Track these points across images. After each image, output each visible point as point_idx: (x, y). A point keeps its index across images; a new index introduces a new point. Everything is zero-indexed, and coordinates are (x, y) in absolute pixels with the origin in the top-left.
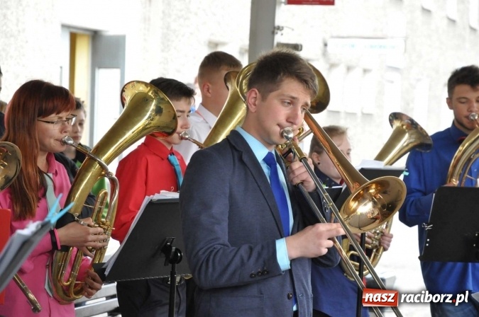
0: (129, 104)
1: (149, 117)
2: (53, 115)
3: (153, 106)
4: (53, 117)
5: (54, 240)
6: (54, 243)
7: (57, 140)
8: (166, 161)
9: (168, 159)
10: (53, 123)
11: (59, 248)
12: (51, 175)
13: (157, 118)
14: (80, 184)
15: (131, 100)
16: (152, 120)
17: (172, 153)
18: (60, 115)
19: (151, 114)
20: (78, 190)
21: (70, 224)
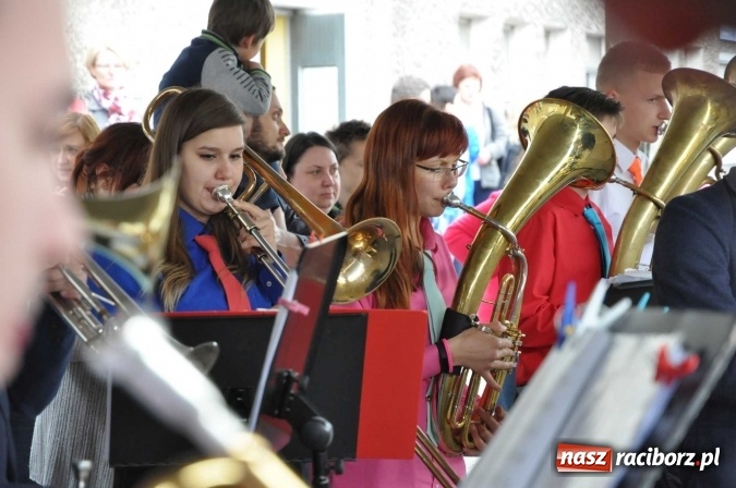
0: (535, 137)
1: (574, 153)
2: (435, 159)
3: (577, 134)
4: (434, 161)
5: (444, 357)
6: (444, 361)
7: (436, 199)
8: (581, 217)
9: (583, 214)
10: (433, 170)
11: (451, 370)
12: (429, 252)
13: (586, 153)
14: (475, 269)
15: (539, 131)
16: (577, 158)
17: (589, 205)
18: (445, 159)
19: (576, 148)
20: (473, 276)
21: (466, 332)
